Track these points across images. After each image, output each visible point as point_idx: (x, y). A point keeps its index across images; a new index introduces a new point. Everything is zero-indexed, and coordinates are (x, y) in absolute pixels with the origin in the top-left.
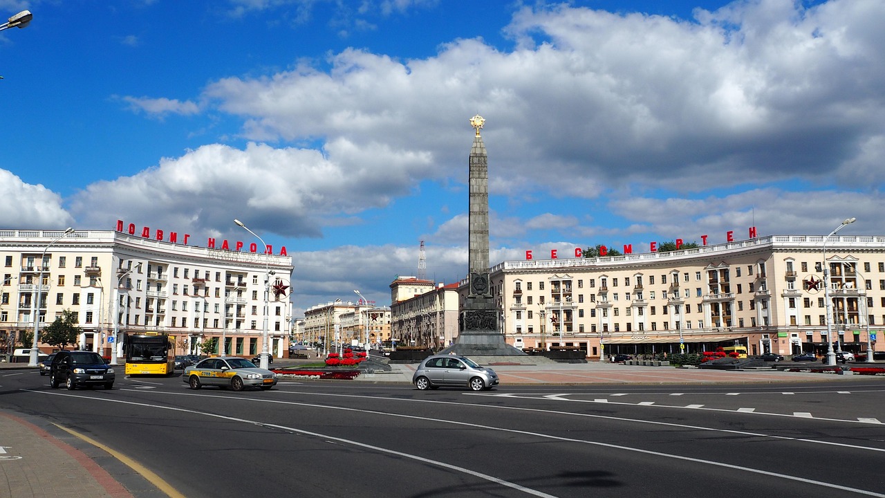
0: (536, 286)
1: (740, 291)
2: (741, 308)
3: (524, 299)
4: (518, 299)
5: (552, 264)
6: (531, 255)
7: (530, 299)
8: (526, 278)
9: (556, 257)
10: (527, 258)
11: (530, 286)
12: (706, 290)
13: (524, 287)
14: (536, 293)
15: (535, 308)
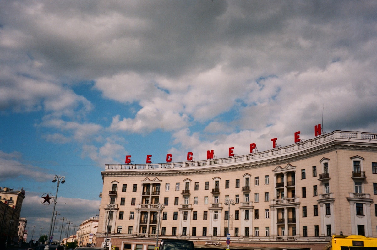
0: (130, 188)
1: (304, 195)
2: (305, 215)
3: (118, 201)
4: (113, 199)
5: (146, 169)
6: (130, 160)
7: (123, 200)
8: (123, 180)
9: (151, 162)
10: (126, 162)
11: (124, 188)
12: (273, 194)
13: (119, 189)
14: (129, 195)
15: (127, 208)
